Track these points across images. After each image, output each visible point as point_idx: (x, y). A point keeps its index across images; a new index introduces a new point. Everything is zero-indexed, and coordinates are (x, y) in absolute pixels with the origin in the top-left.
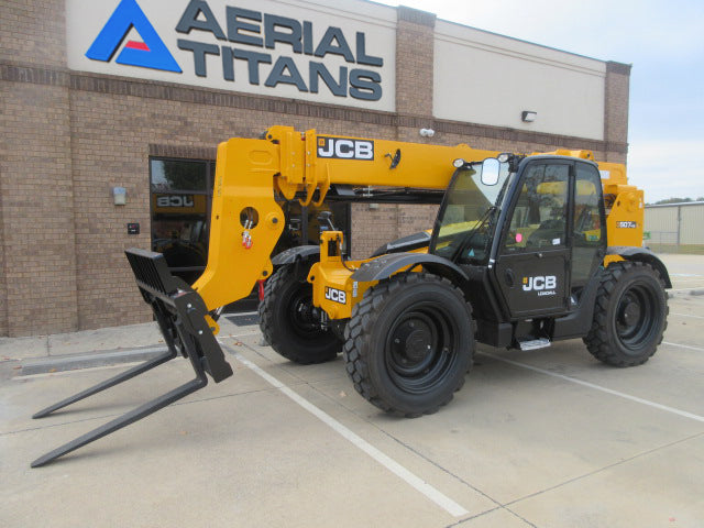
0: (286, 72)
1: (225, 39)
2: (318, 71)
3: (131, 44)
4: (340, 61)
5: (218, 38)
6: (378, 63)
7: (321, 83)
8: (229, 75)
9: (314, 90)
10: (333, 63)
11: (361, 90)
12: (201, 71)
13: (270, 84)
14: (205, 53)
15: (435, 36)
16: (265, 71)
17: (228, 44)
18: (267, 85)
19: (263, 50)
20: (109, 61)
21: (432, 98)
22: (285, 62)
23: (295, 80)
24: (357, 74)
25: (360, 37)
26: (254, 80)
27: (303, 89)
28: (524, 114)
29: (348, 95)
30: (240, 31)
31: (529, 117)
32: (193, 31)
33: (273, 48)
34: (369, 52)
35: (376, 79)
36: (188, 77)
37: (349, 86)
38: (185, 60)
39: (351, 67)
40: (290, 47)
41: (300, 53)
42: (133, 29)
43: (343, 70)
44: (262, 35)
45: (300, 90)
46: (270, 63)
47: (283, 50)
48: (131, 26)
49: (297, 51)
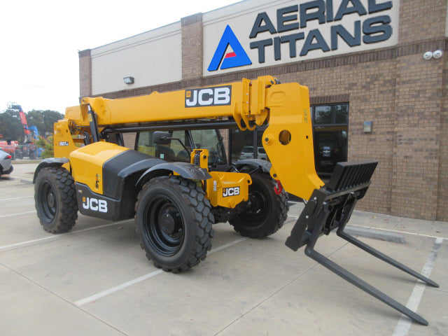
0: (314, 41)
1: (276, 33)
2: (338, 32)
3: (228, 55)
4: (355, 17)
5: (272, 33)
6: (388, 6)
7: (340, 40)
8: (278, 57)
9: (335, 47)
11: (372, 35)
12: (262, 59)
13: (303, 53)
14: (265, 46)
16: (300, 45)
17: (278, 35)
18: (301, 55)
19: (300, 31)
20: (217, 69)
22: (315, 34)
23: (322, 46)
24: (369, 23)
26: (293, 54)
27: (326, 49)
29: (362, 43)
30: (285, 23)
32: (259, 35)
33: (305, 26)
34: (379, 0)
35: (386, 21)
37: (362, 35)
38: (253, 55)
39: (363, 19)
40: (317, 21)
41: (324, 23)
42: (229, 46)
43: (357, 23)
44: (298, 21)
45: (324, 51)
46: (303, 38)
47: (313, 25)
48: (228, 44)
49: (321, 23)
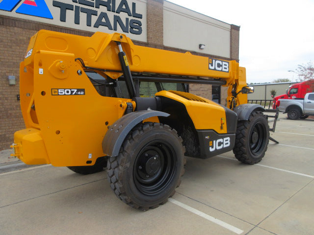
0: (104, 20)
1: (77, 2)
2: (117, 20)
4: (126, 15)
5: (73, 2)
6: (140, 16)
7: (118, 25)
8: (77, 22)
9: (116, 29)
10: (123, 16)
11: (134, 29)
12: (63, 19)
13: (96, 26)
14: (66, 9)
15: (164, 8)
16: (94, 19)
17: (78, 5)
18: (94, 27)
19: (94, 9)
20: (11, 11)
21: (162, 37)
22: (104, 15)
23: (107, 24)
24: (133, 21)
25: (134, 4)
26: (89, 24)
27: (110, 28)
28: (200, 46)
29: (129, 32)
31: (202, 47)
33: (99, 8)
34: (137, 12)
35: (139, 24)
36: (56, 21)
37: (129, 27)
38: (56, 12)
39: (131, 18)
40: (105, 8)
43: (127, 19)
44: (94, 2)
45: (109, 29)
46: (97, 15)
47: (103, 9)
49: (109, 10)
